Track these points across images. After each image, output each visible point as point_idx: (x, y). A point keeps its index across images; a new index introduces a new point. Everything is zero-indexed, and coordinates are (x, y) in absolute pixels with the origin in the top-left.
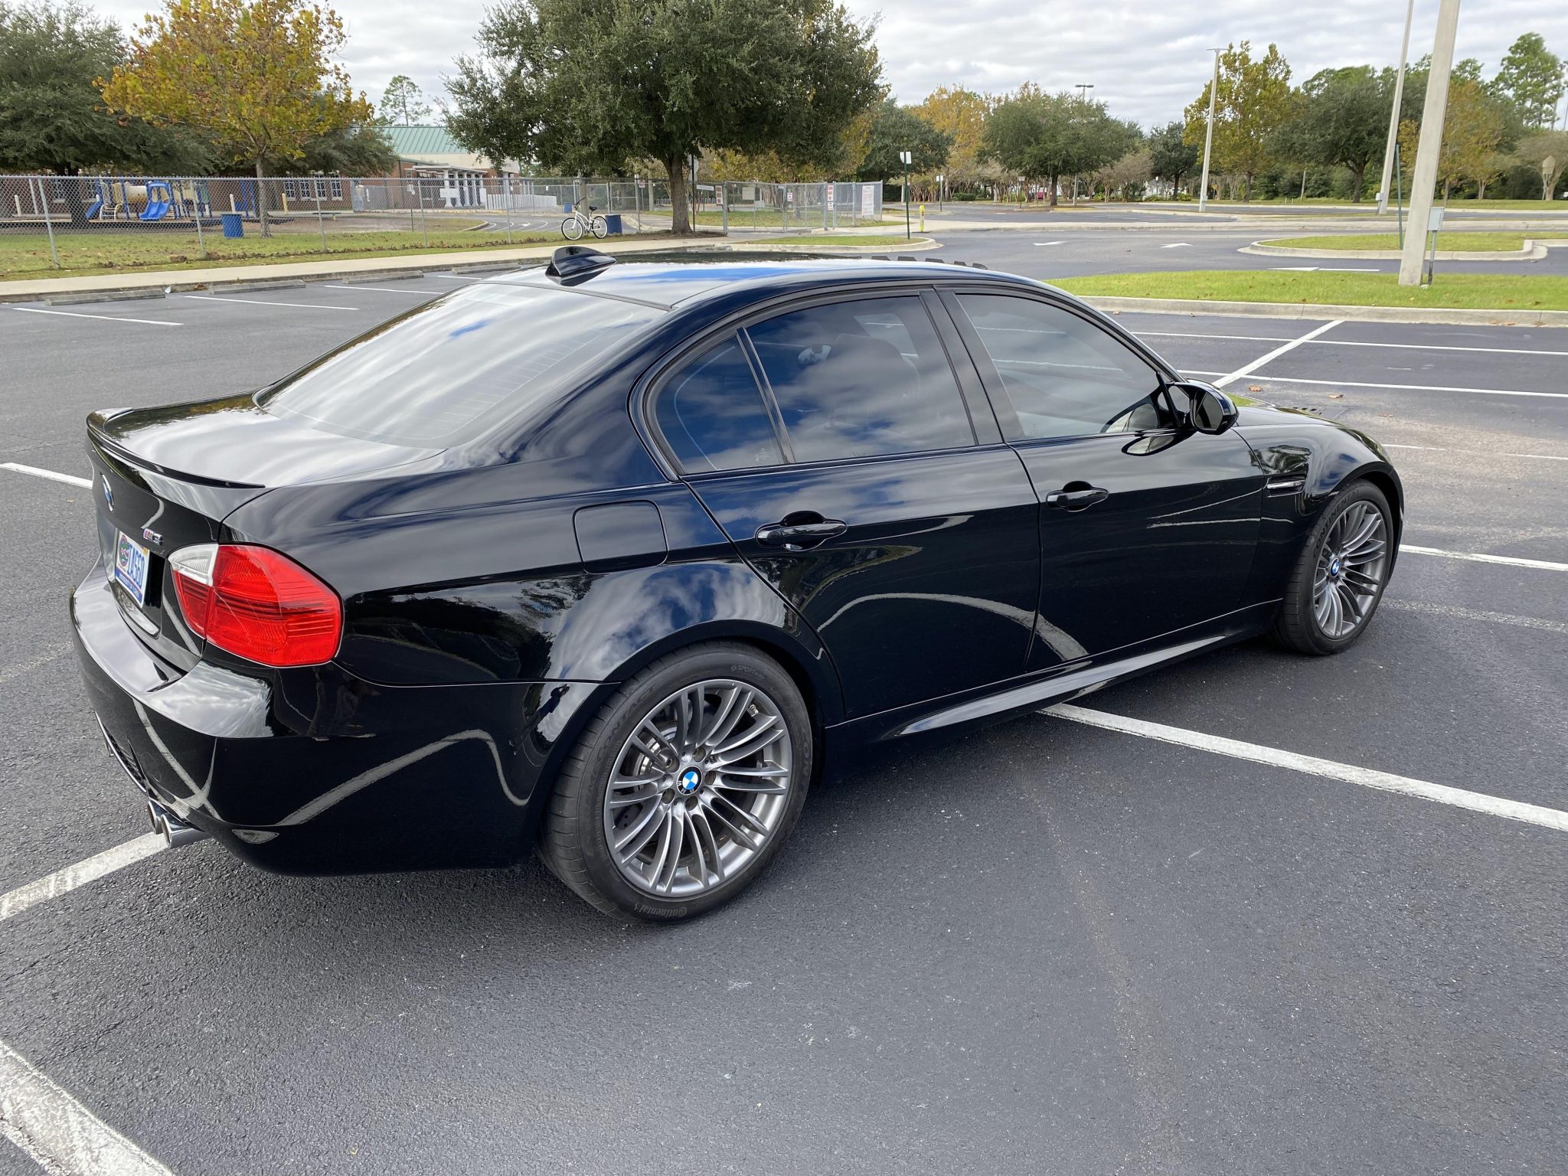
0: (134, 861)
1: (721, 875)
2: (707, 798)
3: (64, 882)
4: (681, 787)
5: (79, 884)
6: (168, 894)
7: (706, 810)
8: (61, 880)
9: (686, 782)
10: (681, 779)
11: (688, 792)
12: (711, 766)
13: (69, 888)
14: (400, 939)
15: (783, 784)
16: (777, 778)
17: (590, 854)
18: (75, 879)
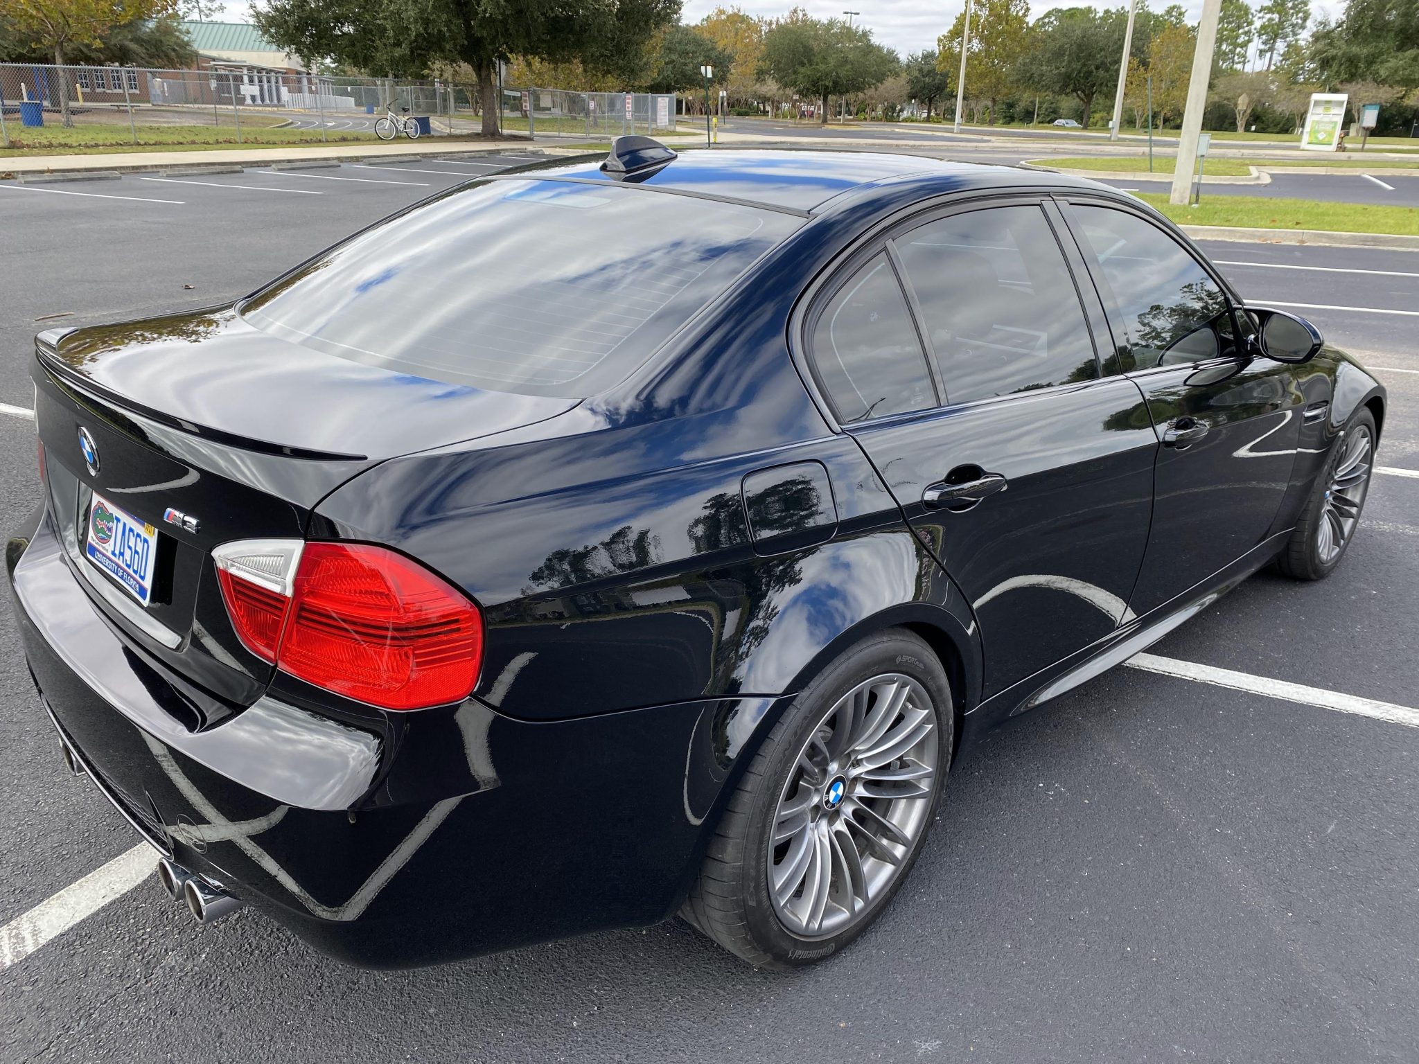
0: (108, 900)
1: (866, 899)
2: (848, 810)
3: (20, 939)
4: (827, 802)
5: (42, 942)
6: (166, 950)
7: (848, 824)
8: (17, 936)
9: (832, 794)
10: (828, 793)
11: (833, 805)
12: (854, 772)
13: (30, 949)
14: (488, 1003)
15: (925, 786)
16: (920, 778)
17: (752, 903)
18: (35, 933)
